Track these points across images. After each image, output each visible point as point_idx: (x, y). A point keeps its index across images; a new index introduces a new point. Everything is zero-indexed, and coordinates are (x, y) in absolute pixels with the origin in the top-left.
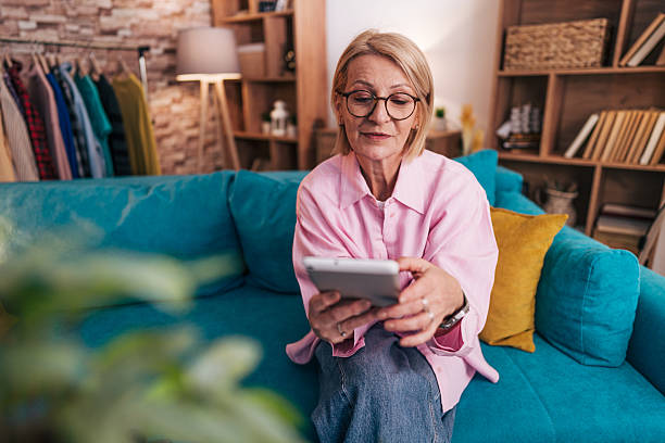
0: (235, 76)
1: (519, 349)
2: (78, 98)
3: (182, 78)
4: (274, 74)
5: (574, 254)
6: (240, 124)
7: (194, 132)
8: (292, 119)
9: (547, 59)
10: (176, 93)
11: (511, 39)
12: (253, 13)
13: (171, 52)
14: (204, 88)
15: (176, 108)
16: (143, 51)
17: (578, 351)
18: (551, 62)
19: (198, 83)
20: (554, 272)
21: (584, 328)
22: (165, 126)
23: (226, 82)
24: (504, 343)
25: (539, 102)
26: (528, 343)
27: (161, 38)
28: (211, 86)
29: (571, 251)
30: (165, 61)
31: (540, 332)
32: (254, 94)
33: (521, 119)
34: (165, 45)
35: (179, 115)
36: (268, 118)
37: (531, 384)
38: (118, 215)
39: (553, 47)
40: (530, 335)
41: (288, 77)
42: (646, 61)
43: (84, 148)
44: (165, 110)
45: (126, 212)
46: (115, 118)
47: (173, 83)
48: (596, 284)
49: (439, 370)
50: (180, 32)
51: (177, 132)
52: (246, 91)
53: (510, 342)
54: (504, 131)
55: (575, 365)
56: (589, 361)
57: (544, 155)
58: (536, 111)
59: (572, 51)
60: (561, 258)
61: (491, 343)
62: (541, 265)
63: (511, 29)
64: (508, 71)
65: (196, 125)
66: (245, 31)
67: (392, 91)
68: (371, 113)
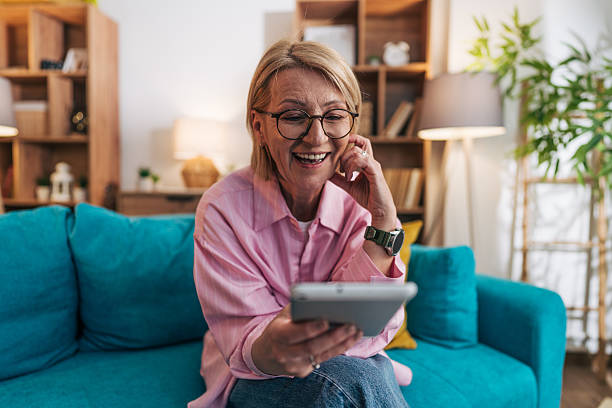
0: (11, 132)
1: (403, 348)
4: (58, 133)
8: (82, 181)
12: (34, 70)
17: (447, 339)
21: (450, 316)
32: (27, 156)
40: (406, 335)
41: (76, 137)
42: (403, 132)
52: (17, 151)
53: (397, 344)
55: (448, 351)
56: (458, 345)
66: (18, 90)
67: (325, 109)
68: (306, 134)
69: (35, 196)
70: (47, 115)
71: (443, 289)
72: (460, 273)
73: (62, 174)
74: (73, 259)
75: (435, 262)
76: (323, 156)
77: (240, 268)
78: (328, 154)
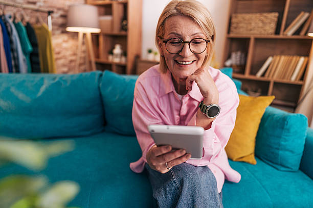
0: (97, 31)
1: (248, 163)
2: (15, 32)
3: (69, 29)
4: (116, 31)
6: (97, 56)
7: (73, 58)
8: (125, 53)
9: (251, 30)
10: (65, 37)
11: (234, 20)
13: (64, 16)
14: (81, 36)
15: (65, 45)
16: (50, 13)
17: (277, 164)
18: (252, 32)
19: (77, 34)
21: (281, 152)
22: (58, 53)
23: (92, 34)
24: (241, 160)
25: (245, 51)
26: (252, 160)
27: (59, 9)
28: (84, 35)
30: (61, 21)
31: (257, 155)
32: (105, 41)
33: (236, 58)
34: (61, 13)
35: (66, 49)
36: (111, 53)
37: (258, 180)
38: (38, 90)
39: (253, 25)
40: (253, 156)
41: (123, 33)
43: (16, 59)
44: (59, 45)
45: (43, 89)
46: (34, 45)
47: (64, 32)
48: (288, 130)
49: (215, 172)
50: (70, 7)
51: (64, 57)
52: (101, 39)
53: (244, 160)
54: (228, 63)
55: (276, 171)
56: (282, 169)
57: (247, 76)
58: (243, 56)
59: (262, 27)
60: (270, 118)
61: (234, 159)
63: (234, 15)
64: (232, 35)
65: (75, 54)
66: (103, 10)
67: (192, 37)
68: (181, 51)
69: (107, 58)
70: (112, 22)
71: (279, 137)
72: (292, 130)
73: (117, 50)
74: (101, 95)
75: (278, 121)
76: (190, 63)
77: (150, 113)
78: (193, 61)
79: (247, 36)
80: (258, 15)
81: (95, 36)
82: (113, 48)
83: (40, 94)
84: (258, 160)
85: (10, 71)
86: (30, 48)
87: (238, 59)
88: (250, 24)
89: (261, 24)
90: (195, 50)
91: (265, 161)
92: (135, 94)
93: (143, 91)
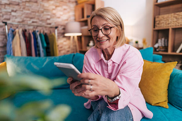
0: (80, 34)
1: (163, 107)
3: (66, 35)
5: (180, 75)
6: (81, 47)
7: (68, 50)
9: (169, 24)
10: (65, 39)
11: (157, 19)
12: (85, 18)
13: (64, 29)
14: (72, 38)
15: (65, 43)
16: (56, 28)
18: (170, 25)
19: (70, 37)
20: (173, 81)
22: (61, 47)
23: (78, 36)
24: (157, 105)
25: (167, 37)
26: (166, 105)
27: (62, 26)
28: (74, 37)
29: (179, 74)
30: (62, 31)
31: (169, 103)
32: (85, 39)
33: (161, 42)
34: (63, 27)
35: (65, 45)
36: (88, 45)
37: (167, 118)
38: (43, 64)
39: (170, 21)
40: (167, 102)
44: (62, 43)
45: (45, 63)
47: (64, 37)
50: (67, 24)
51: (64, 49)
52: (83, 39)
53: (159, 105)
54: (156, 46)
57: (170, 52)
58: (166, 40)
59: (176, 21)
61: (153, 105)
62: (169, 79)
63: (156, 17)
64: (156, 28)
65: (69, 48)
69: (86, 49)
73: (91, 44)
79: (167, 28)
80: (173, 14)
81: (79, 38)
82: (89, 43)
83: (43, 66)
84: (170, 105)
85: (36, 56)
86: (45, 45)
87: (163, 43)
88: (168, 20)
89: (175, 20)
90: (106, 33)
91: (176, 106)
92: (84, 62)
93: (87, 60)
